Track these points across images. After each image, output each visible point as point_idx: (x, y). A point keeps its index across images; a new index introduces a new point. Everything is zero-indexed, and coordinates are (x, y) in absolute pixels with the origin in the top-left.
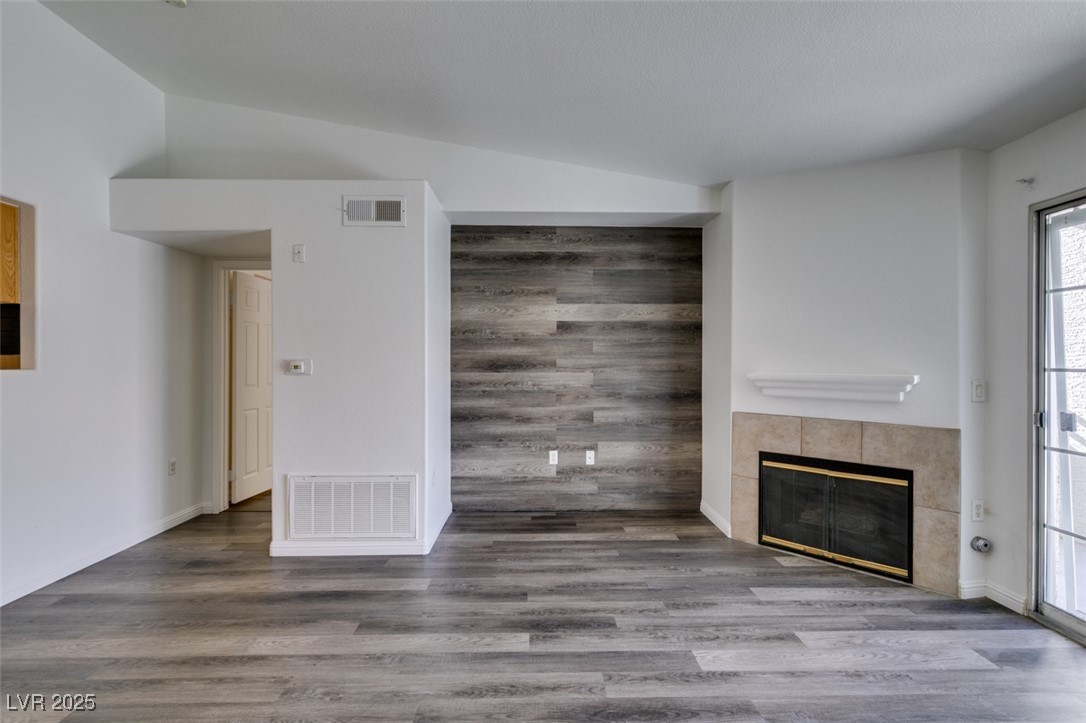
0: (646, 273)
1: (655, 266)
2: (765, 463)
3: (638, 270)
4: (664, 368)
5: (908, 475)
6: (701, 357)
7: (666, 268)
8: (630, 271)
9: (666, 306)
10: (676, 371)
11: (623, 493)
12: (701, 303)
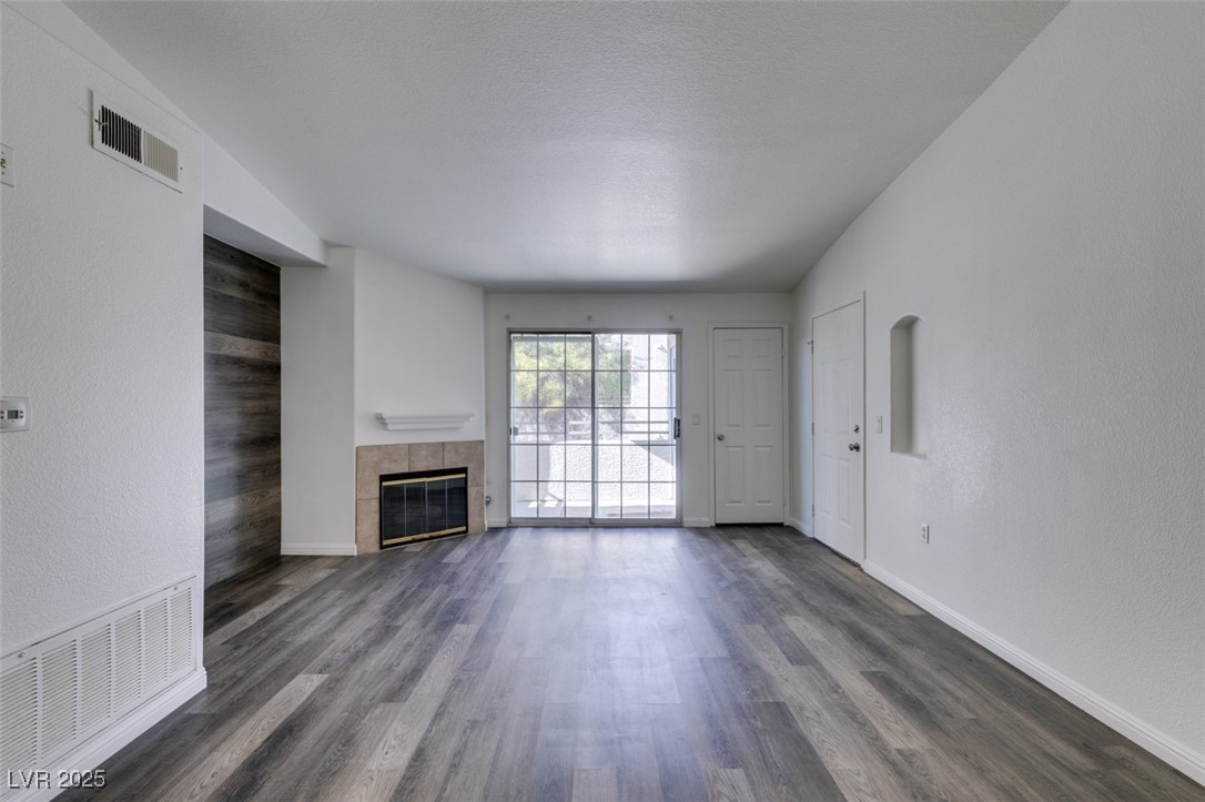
0: (243, 304)
1: (250, 298)
2: (384, 484)
3: (238, 299)
4: (257, 410)
5: (464, 470)
6: (280, 399)
7: (258, 302)
8: (231, 297)
9: (258, 343)
10: (265, 414)
11: (225, 560)
12: (279, 343)
